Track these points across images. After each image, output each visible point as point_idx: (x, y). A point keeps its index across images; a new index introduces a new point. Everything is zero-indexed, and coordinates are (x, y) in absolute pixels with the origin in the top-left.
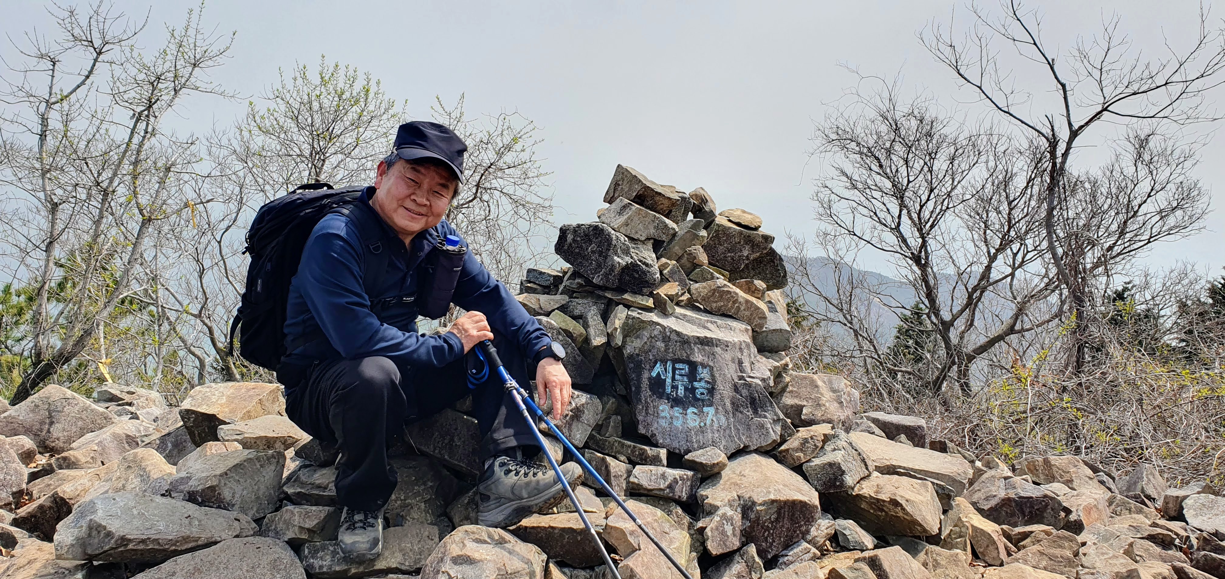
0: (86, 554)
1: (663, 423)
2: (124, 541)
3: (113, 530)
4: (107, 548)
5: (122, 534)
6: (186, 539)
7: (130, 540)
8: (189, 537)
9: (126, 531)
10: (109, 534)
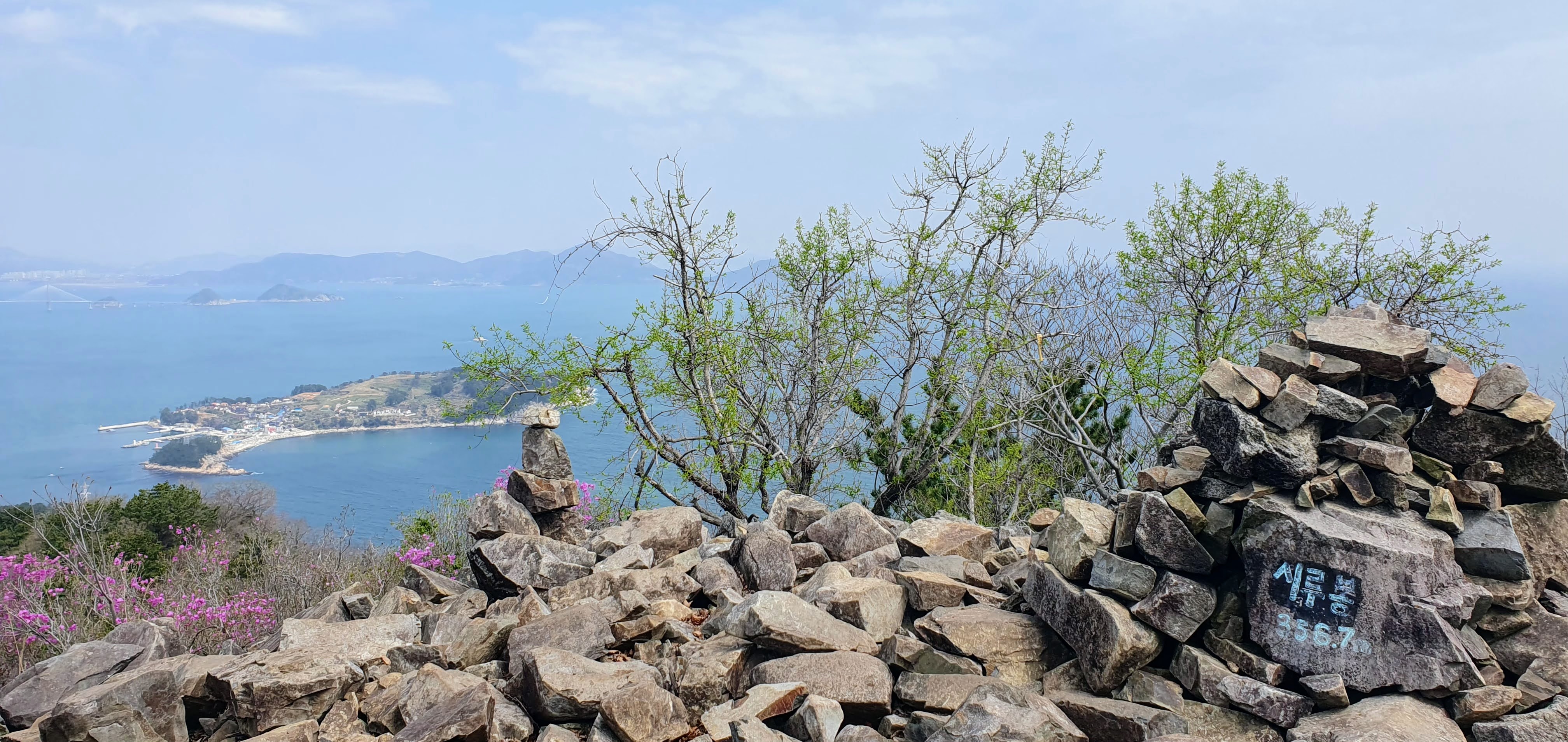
0: (745, 635)
1: (1281, 633)
2: (768, 631)
3: (762, 619)
4: (757, 633)
5: (767, 624)
6: (813, 641)
7: (772, 631)
8: (815, 640)
9: (772, 623)
10: (759, 623)
